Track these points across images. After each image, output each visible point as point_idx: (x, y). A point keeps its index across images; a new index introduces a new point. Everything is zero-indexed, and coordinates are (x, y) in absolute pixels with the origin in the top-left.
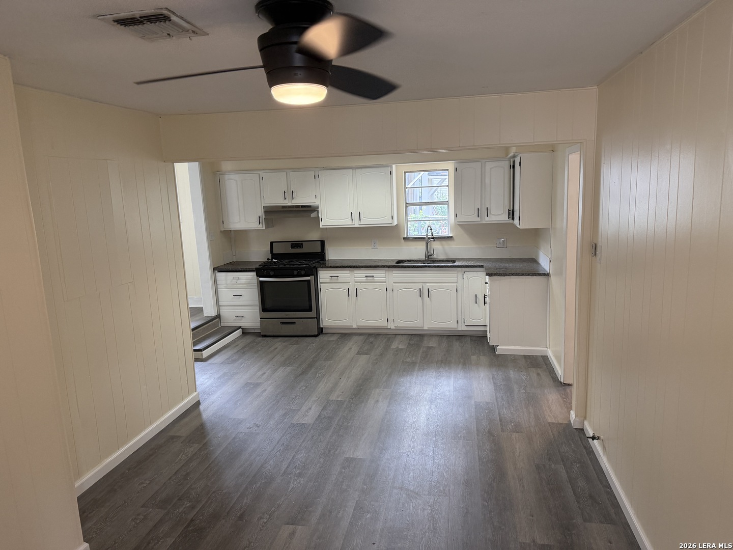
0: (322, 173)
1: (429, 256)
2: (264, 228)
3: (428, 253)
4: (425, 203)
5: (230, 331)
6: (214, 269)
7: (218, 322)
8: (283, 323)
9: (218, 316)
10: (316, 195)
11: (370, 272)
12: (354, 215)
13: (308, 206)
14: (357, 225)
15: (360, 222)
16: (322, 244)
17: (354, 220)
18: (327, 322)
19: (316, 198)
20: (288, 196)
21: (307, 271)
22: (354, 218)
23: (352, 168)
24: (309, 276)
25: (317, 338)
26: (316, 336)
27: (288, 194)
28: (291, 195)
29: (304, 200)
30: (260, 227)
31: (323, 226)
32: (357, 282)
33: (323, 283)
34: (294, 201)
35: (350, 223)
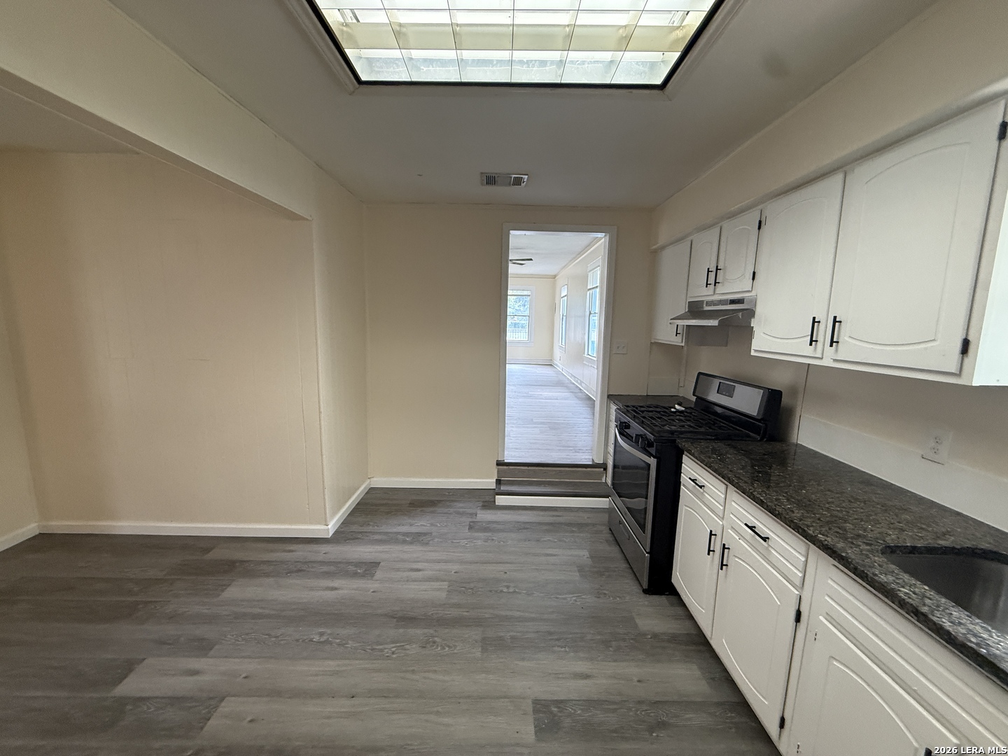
2: (683, 344)
7: (602, 473)
8: (620, 523)
9: (605, 466)
10: (754, 273)
11: (766, 524)
12: (822, 326)
13: (740, 301)
14: (827, 362)
15: (837, 350)
16: (773, 398)
17: (820, 344)
18: (678, 579)
19: (753, 279)
20: (712, 280)
21: (650, 444)
22: (820, 339)
23: (843, 167)
24: (650, 455)
25: (643, 595)
26: (646, 592)
27: (712, 275)
28: (714, 276)
29: (734, 285)
30: (678, 341)
31: (756, 351)
32: (733, 528)
33: (684, 485)
34: (720, 289)
35: (809, 351)
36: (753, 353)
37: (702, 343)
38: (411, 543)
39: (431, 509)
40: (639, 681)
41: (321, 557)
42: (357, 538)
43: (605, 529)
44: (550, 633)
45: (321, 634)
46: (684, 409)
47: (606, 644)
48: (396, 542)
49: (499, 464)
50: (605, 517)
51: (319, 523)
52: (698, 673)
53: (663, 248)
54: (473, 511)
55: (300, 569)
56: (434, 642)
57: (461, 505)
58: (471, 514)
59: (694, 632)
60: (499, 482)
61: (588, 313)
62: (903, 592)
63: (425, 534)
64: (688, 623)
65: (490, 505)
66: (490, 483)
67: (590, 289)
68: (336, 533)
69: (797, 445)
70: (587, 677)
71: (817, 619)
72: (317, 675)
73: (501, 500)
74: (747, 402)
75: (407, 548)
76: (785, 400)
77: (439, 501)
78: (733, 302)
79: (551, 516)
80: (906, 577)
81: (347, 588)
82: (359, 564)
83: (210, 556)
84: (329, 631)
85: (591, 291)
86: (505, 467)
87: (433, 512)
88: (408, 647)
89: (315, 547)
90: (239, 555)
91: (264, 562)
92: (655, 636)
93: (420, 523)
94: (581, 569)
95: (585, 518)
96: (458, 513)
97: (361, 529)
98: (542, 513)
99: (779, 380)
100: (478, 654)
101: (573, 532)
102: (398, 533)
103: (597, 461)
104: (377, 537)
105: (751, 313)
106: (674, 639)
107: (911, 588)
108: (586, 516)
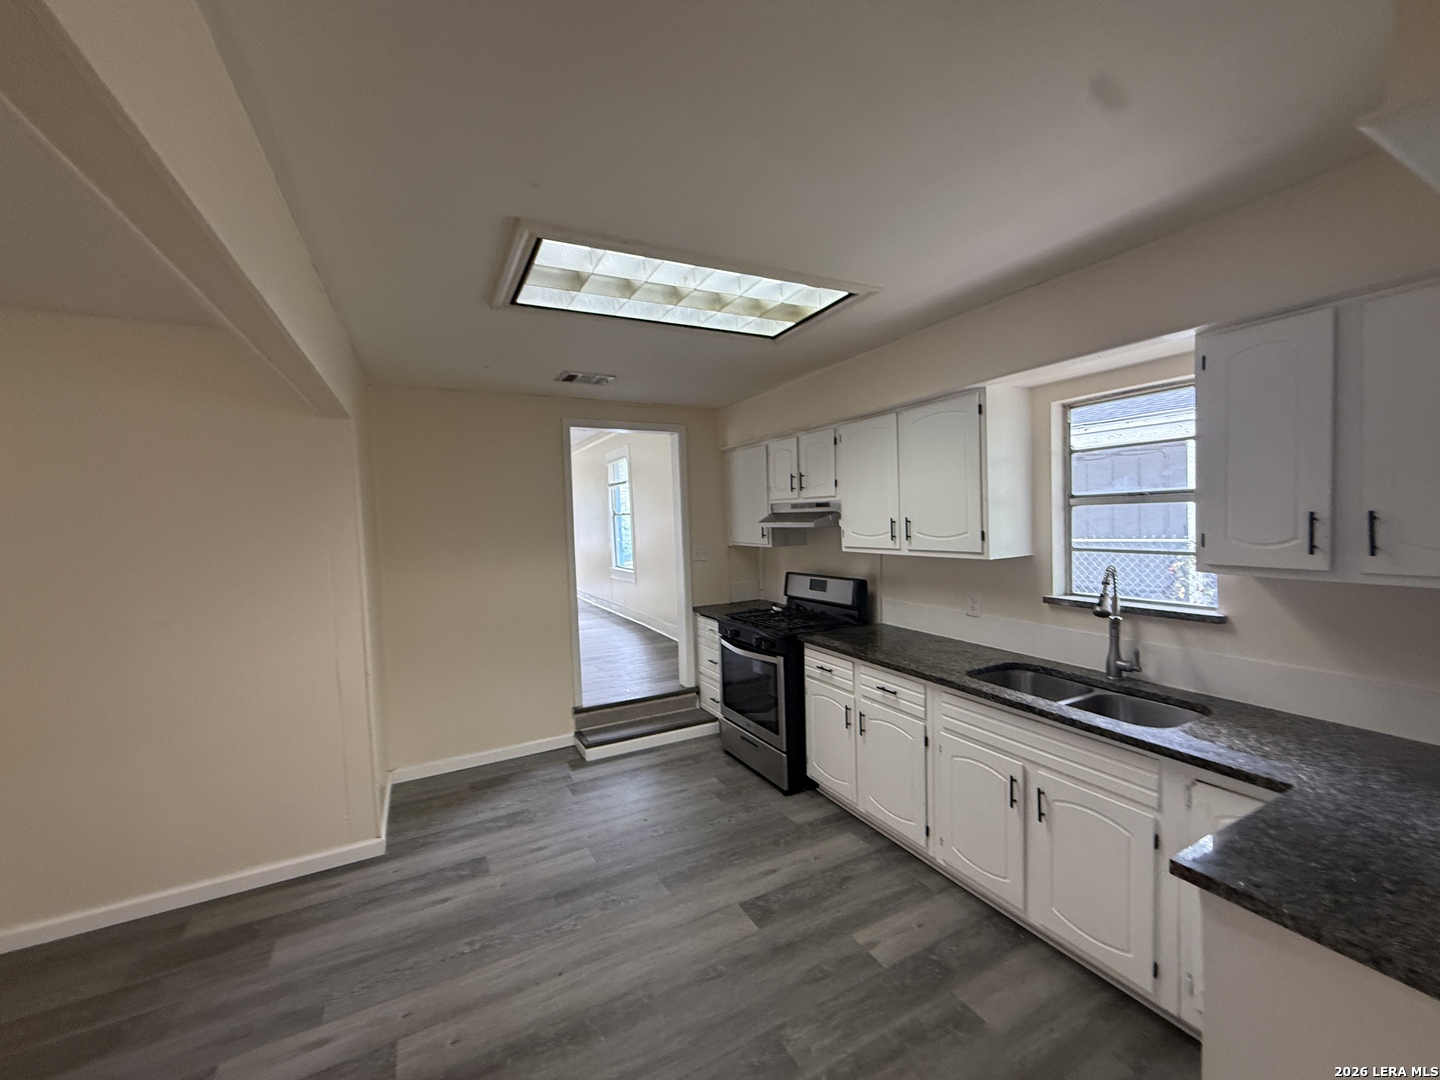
0: (845, 431)
1: (1120, 670)
2: (770, 546)
3: (1118, 657)
4: (1130, 495)
5: (704, 718)
6: (695, 610)
7: (695, 698)
8: (743, 738)
9: (697, 690)
10: (836, 481)
11: (891, 680)
12: (897, 525)
13: (826, 505)
14: (905, 552)
15: (910, 543)
16: (861, 587)
17: (897, 538)
18: (815, 769)
19: (836, 485)
20: (796, 485)
21: (772, 644)
22: (897, 534)
23: (896, 410)
24: (774, 655)
25: (785, 798)
26: (786, 794)
27: (796, 481)
28: (799, 481)
29: (817, 491)
30: (765, 543)
31: (846, 547)
32: (865, 697)
33: (809, 677)
34: (804, 493)
35: (890, 544)
36: (844, 550)
37: (786, 543)
38: (510, 826)
39: (507, 786)
40: (815, 858)
41: (394, 878)
42: (431, 843)
43: (722, 755)
44: (723, 853)
45: (470, 944)
46: (780, 610)
47: (776, 844)
48: (488, 831)
49: (578, 711)
50: (716, 743)
51: (366, 838)
52: (853, 837)
53: (732, 450)
54: (564, 774)
55: (375, 897)
56: (613, 901)
57: (542, 772)
58: (563, 778)
59: (837, 811)
60: (579, 735)
61: (611, 514)
62: (985, 689)
63: (521, 813)
64: (831, 806)
65: (580, 762)
66: (567, 738)
67: (613, 485)
68: (389, 846)
69: (883, 625)
70: (773, 871)
71: (939, 736)
72: (500, 976)
73: (592, 754)
74: (839, 593)
75: (507, 832)
76: (870, 588)
77: (510, 775)
78: (819, 505)
79: (659, 756)
80: (982, 682)
81: (461, 896)
82: (458, 866)
83: (190, 933)
84: (478, 938)
85: (613, 487)
86: (585, 714)
87: (510, 789)
88: (586, 915)
89: (374, 870)
90: (246, 917)
91: (306, 909)
92: (810, 824)
93: (506, 804)
94: (718, 795)
95: (694, 749)
96: (544, 781)
97: (423, 833)
98: (644, 757)
99: (861, 571)
100: (667, 893)
101: (689, 765)
102: (483, 822)
103: (687, 685)
104: (456, 834)
105: (838, 515)
106: (826, 821)
107: (987, 687)
108: (694, 746)
